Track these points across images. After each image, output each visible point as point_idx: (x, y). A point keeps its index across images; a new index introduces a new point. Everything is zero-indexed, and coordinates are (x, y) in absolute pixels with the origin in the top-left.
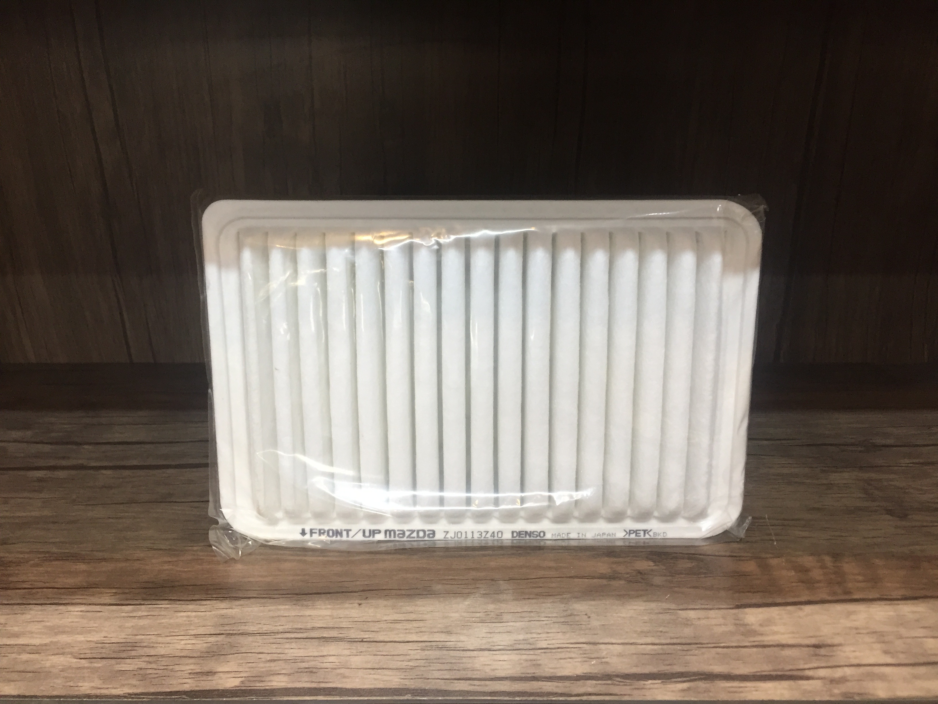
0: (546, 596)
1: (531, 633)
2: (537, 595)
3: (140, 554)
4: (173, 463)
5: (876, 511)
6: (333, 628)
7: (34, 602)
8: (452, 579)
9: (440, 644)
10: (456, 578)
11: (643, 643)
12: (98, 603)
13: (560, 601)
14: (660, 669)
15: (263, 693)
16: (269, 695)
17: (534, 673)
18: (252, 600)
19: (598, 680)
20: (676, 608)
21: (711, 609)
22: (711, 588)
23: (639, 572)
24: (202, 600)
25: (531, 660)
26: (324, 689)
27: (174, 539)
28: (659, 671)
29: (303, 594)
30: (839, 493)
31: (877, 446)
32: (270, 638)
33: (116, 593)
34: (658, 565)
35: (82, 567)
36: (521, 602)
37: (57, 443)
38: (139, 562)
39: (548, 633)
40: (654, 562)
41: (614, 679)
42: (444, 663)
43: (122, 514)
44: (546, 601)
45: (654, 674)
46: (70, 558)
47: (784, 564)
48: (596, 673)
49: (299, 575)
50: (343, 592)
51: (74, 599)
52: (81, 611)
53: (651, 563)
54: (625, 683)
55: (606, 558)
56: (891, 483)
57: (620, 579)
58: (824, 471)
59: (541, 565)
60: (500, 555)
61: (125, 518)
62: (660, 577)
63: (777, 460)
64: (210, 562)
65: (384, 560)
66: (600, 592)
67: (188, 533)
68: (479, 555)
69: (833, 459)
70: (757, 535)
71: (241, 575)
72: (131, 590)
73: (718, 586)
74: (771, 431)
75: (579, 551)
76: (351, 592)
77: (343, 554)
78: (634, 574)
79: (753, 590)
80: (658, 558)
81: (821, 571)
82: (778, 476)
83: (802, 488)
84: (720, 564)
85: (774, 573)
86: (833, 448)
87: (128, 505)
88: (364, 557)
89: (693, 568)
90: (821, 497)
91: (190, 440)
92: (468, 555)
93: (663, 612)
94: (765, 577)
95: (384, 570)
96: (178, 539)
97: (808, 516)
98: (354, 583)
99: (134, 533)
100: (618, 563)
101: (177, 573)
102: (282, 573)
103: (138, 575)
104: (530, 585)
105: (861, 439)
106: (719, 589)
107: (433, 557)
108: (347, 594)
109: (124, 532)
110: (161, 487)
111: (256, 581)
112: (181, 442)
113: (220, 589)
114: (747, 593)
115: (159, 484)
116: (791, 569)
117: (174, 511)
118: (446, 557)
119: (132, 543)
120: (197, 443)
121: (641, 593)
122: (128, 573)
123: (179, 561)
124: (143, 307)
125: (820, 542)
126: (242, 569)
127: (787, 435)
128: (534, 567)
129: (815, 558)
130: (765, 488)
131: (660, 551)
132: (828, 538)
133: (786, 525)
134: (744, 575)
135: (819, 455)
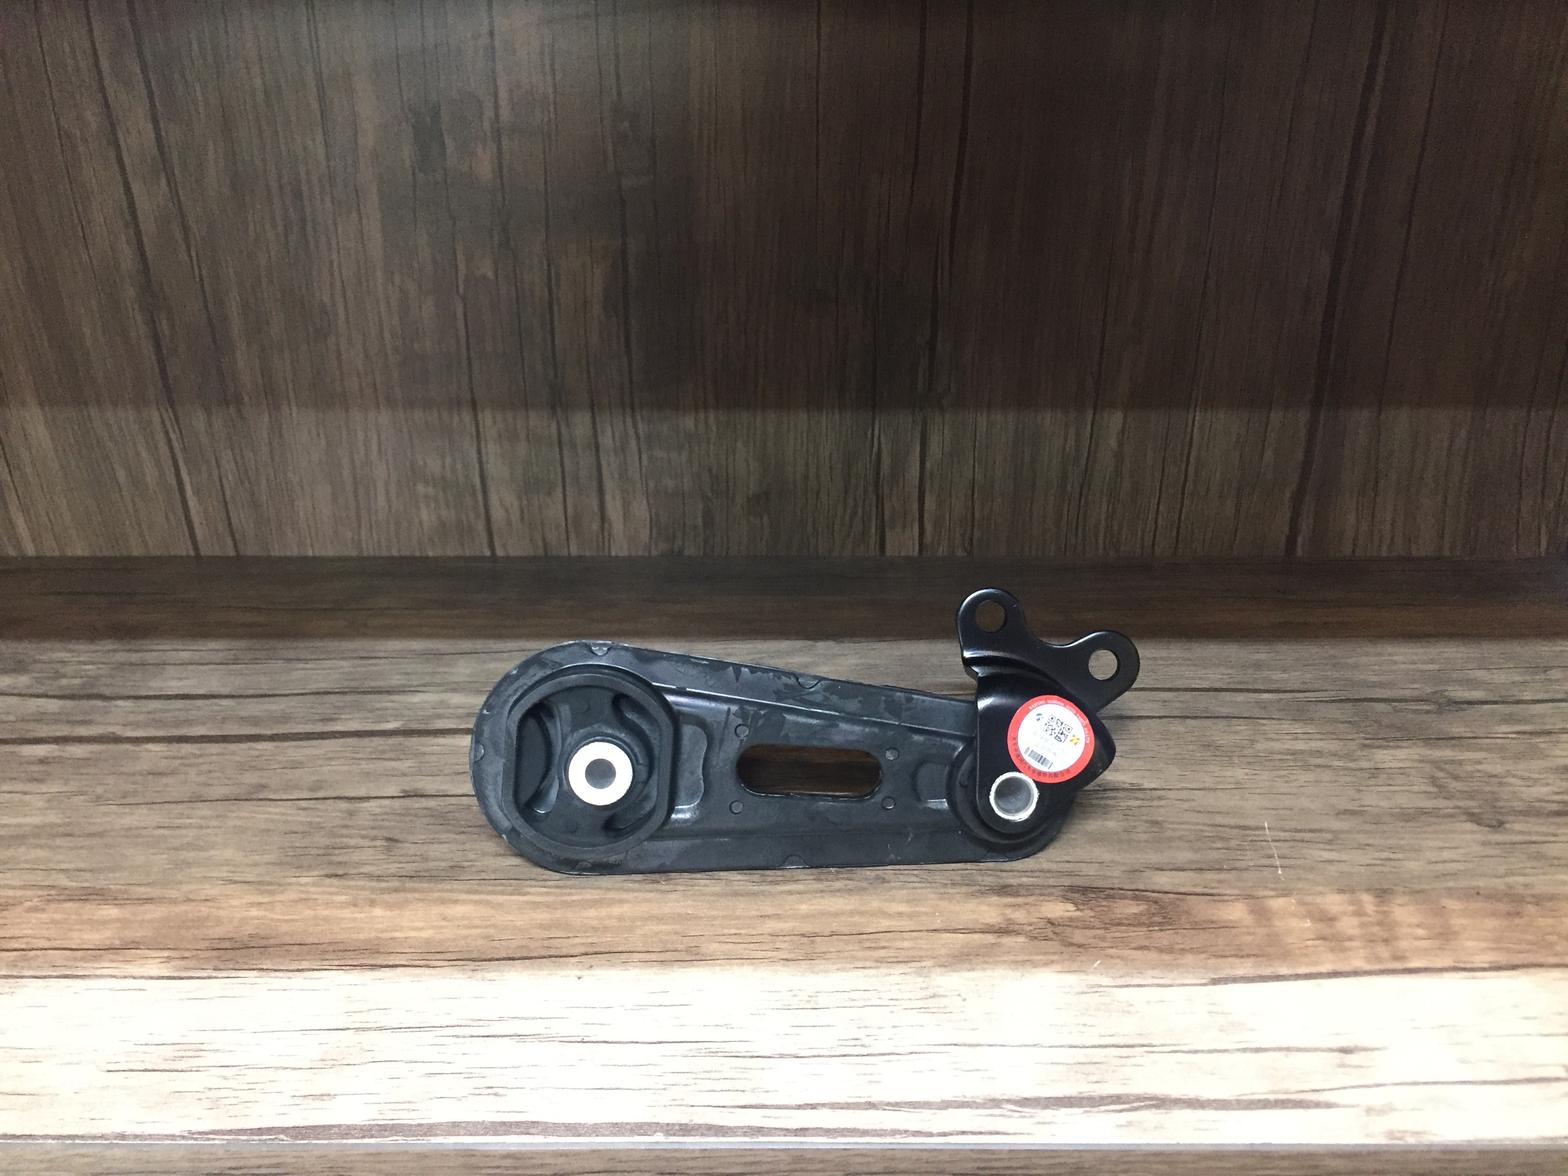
0: (893, 962)
1: (866, 1027)
2: (877, 961)
3: (211, 891)
4: (269, 732)
5: (1451, 816)
6: (533, 1018)
7: (32, 973)
8: (736, 934)
9: (714, 1047)
10: (742, 932)
11: (1055, 1045)
12: (142, 974)
13: (915, 972)
14: (1081, 1090)
15: (415, 1131)
16: (425, 1135)
17: (870, 1097)
18: (399, 970)
19: (977, 1108)
20: (1110, 984)
21: (1171, 986)
22: (1170, 950)
23: (1051, 922)
24: (314, 970)
25: (865, 1074)
26: (518, 1124)
27: (268, 863)
28: (1080, 1093)
29: (485, 960)
30: (1390, 785)
31: (1456, 703)
32: (429, 1037)
33: (168, 957)
34: (1082, 910)
35: (112, 912)
36: (850, 974)
37: (72, 697)
38: (209, 904)
39: (894, 1027)
40: (1076, 904)
41: (1004, 1106)
42: (719, 1079)
43: (179, 821)
44: (892, 971)
45: (1070, 1098)
46: (91, 897)
47: (1293, 907)
48: (972, 1097)
49: (478, 927)
50: (551, 956)
51: (98, 968)
52: (110, 990)
53: (1071, 907)
54: (1023, 1114)
55: (995, 899)
56: (1478, 767)
57: (1017, 933)
58: (1365, 746)
59: (885, 909)
60: (816, 892)
61: (185, 827)
62: (1084, 931)
63: (1286, 726)
64: (328, 904)
65: (621, 901)
66: (983, 956)
67: (292, 854)
68: (782, 892)
69: (1381, 725)
70: (1250, 858)
71: (380, 926)
72: (195, 953)
73: (1181, 946)
74: (1277, 675)
75: (949, 886)
76: (566, 956)
77: (552, 890)
78: (1041, 925)
79: (1241, 953)
80: (1082, 898)
81: (1355, 921)
82: (1287, 754)
83: (1327, 776)
84: (1186, 908)
85: (1277, 923)
86: (1381, 707)
87: (190, 804)
88: (588, 897)
89: (1141, 914)
90: (1359, 791)
91: (296, 692)
92: (763, 893)
93: (1089, 990)
94: (1261, 931)
95: (620, 918)
96: (274, 864)
97: (1336, 824)
98: (571, 941)
99: (202, 853)
100: (1014, 906)
101: (273, 924)
102: (450, 923)
103: (207, 927)
104: (868, 944)
105: (1429, 690)
106: (1183, 951)
107: (704, 895)
108: (558, 959)
109: (184, 852)
110: (248, 775)
111: (406, 938)
112: (280, 695)
113: (346, 951)
114: (1230, 959)
115: (243, 767)
116: (1305, 917)
117: (268, 816)
118: (725, 895)
119: (196, 871)
120: (307, 696)
121: (1052, 957)
122: (191, 924)
123: (275, 902)
124: (214, 463)
125: (1356, 869)
126: (382, 917)
127: (1304, 683)
128: (874, 914)
129: (1346, 897)
130: (1265, 775)
131: (1087, 885)
132: (1369, 862)
133: (1298, 841)
134: (1227, 926)
135: (1357, 719)
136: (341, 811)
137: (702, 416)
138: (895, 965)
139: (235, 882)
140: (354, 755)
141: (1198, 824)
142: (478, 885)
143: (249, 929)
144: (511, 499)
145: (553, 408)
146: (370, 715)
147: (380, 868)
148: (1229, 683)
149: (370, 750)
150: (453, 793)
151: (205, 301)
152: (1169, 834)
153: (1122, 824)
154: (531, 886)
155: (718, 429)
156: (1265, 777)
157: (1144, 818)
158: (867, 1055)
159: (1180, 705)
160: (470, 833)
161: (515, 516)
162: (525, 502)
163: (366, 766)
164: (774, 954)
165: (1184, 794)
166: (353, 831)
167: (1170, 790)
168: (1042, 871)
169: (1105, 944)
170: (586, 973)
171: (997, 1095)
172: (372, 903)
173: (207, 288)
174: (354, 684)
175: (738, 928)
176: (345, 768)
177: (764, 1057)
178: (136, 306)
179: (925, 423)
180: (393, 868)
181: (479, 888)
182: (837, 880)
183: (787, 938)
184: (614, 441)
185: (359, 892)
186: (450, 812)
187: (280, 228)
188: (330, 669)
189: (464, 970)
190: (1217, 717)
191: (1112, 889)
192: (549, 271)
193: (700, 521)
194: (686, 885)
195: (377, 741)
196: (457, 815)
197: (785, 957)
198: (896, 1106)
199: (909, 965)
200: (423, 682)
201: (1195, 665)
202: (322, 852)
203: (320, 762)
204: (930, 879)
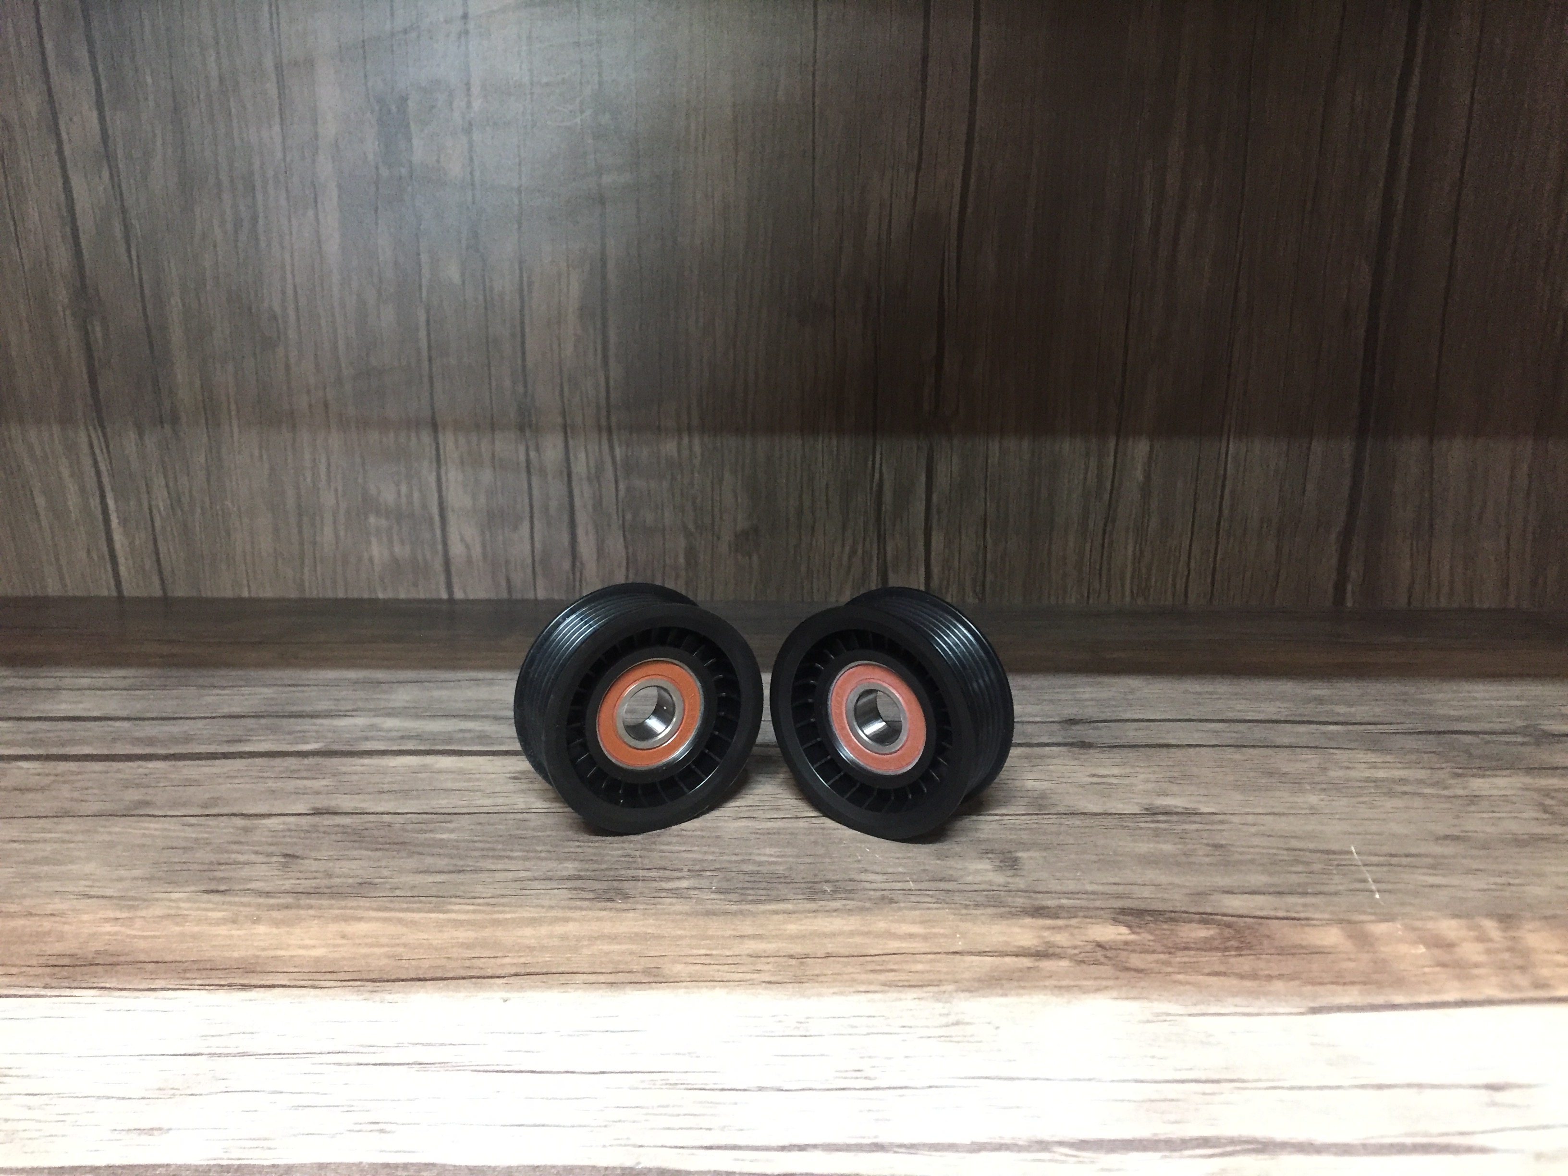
0: (903, 986)
1: (870, 1057)
2: (884, 985)
3: (57, 905)
4: (163, 752)
6: (442, 1044)
8: (706, 955)
9: (673, 1078)
10: (714, 952)
11: (1116, 1079)
13: (933, 997)
14: (1156, 1131)
17: (876, 1137)
18: (277, 991)
19: (1019, 1151)
20: (1180, 1013)
21: (1258, 1014)
22: (1254, 976)
23: (1099, 945)
24: (169, 989)
25: (870, 1110)
27: (135, 878)
28: (1155, 1135)
29: (388, 981)
30: (1493, 812)
31: (1554, 735)
32: (304, 1064)
34: (1138, 933)
36: (850, 998)
38: (53, 919)
39: (906, 1057)
40: (1129, 927)
41: (1055, 1149)
42: (678, 1115)
43: (39, 836)
44: (903, 996)
45: (1141, 1141)
47: (1400, 933)
48: (1013, 1138)
49: (383, 946)
50: (471, 977)
53: (1124, 930)
54: (1081, 1159)
55: (1028, 921)
57: (1060, 957)
58: (1458, 775)
59: (893, 931)
60: (809, 911)
61: (45, 841)
62: (1143, 955)
63: (1361, 756)
64: (199, 921)
65: (567, 920)
66: (1018, 981)
67: (166, 869)
68: (764, 912)
69: (1470, 755)
70: (1337, 882)
71: (262, 944)
72: (24, 969)
73: (1266, 972)
74: (1342, 709)
75: (972, 907)
76: (491, 977)
77: (481, 908)
78: (1089, 948)
79: (1341, 980)
80: (1137, 920)
81: (1480, 947)
82: (1366, 782)
83: (1418, 802)
84: (1268, 933)
85: (1382, 949)
86: (1468, 739)
87: (55, 820)
88: (526, 915)
89: (1213, 938)
90: (1458, 817)
91: (206, 715)
92: (741, 912)
93: (1155, 1019)
94: (1366, 957)
95: (564, 937)
96: (142, 879)
97: (1438, 849)
98: (498, 961)
99: (56, 867)
100: (1054, 928)
101: (128, 940)
102: (350, 941)
103: (45, 943)
104: (870, 967)
105: (1520, 723)
106: (1270, 978)
107: (669, 914)
108: (479, 980)
109: (37, 867)
110: (130, 791)
111: (292, 956)
112: (187, 718)
113: (211, 969)
114: (1330, 987)
115: (127, 785)
116: (1415, 943)
117: (146, 832)
118: (696, 914)
119: (44, 885)
120: (215, 720)
121: (1104, 983)
122: (25, 939)
123: (136, 917)
124: (143, 489)
125: (1471, 894)
126: (265, 934)
127: (1374, 716)
128: (879, 935)
129: (1463, 922)
130: (1344, 801)
131: (1143, 906)
132: (1486, 887)
133: (1395, 865)
134: (1319, 952)
135: (1441, 749)
136: (238, 828)
137: (686, 440)
138: (907, 989)
139: (90, 897)
140: (261, 774)
141: (1273, 848)
142: (391, 901)
143: (97, 945)
144: (471, 532)
145: (521, 428)
146: (287, 737)
147: (272, 884)
148: (1287, 716)
149: (281, 769)
150: (373, 811)
151: (144, 308)
152: (1237, 857)
153: (1180, 846)
154: (456, 904)
155: (702, 455)
156: (1341, 803)
157: (1205, 841)
158: (873, 1089)
159: (1234, 735)
160: (387, 850)
161: (477, 551)
162: (488, 537)
163: (274, 785)
164: (755, 976)
165: (1250, 819)
166: (247, 848)
167: (1232, 814)
168: (1086, 893)
169: (1170, 969)
170: (514, 996)
171: (1046, 1136)
172: (257, 921)
173: (147, 292)
174: (276, 708)
175: (710, 949)
176: (248, 786)
177: (737, 1090)
178: (68, 312)
179: (931, 449)
180: (288, 885)
181: (392, 905)
182: (835, 899)
183: (769, 960)
184: (588, 466)
185: (241, 909)
186: (367, 829)
187: (229, 227)
188: (250, 694)
189: (359, 991)
190: (1278, 747)
191: (1172, 912)
192: (521, 277)
193: (682, 560)
194: (647, 904)
195: (292, 762)
196: (375, 832)
197: (767, 979)
198: (912, 1148)
199: (925, 989)
200: (355, 707)
201: (1247, 699)
202: (206, 867)
203: (220, 780)
204: (948, 900)
